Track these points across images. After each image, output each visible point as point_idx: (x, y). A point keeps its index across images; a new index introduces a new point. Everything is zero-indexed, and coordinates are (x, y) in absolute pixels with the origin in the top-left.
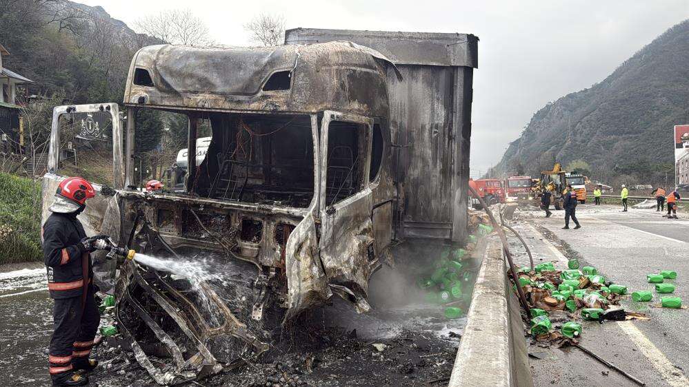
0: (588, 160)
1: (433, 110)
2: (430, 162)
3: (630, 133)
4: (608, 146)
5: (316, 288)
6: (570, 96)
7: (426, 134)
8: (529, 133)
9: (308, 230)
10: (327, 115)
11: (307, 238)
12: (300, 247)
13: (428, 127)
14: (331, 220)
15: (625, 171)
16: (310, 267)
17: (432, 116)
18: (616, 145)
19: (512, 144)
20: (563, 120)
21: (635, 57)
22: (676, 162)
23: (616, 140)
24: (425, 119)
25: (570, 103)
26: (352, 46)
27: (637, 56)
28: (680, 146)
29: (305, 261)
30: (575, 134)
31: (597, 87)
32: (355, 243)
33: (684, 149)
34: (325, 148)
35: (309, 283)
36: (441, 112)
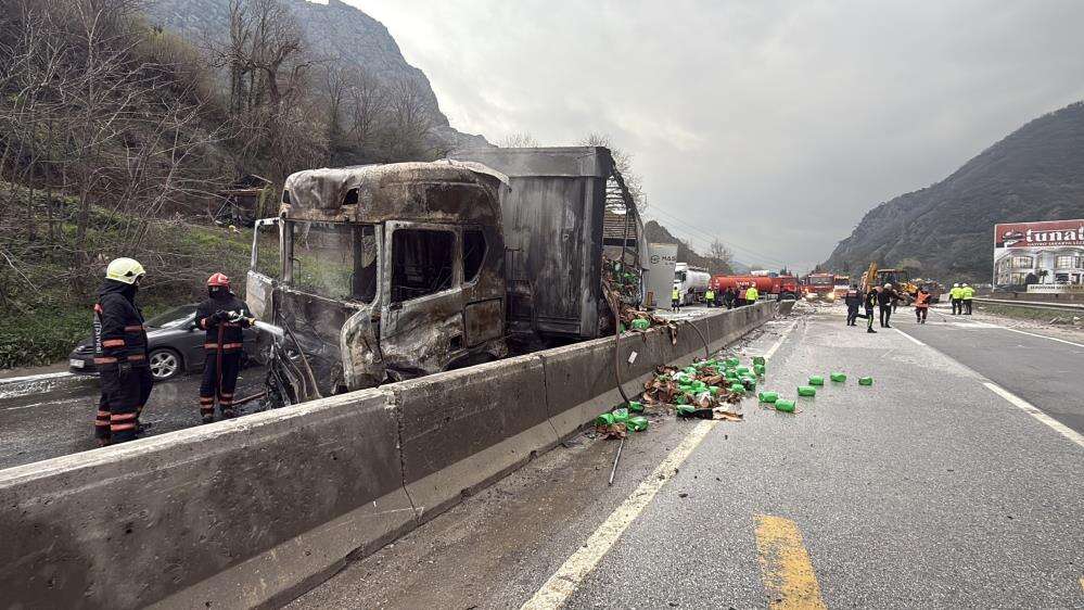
0: (922, 259)
1: (564, 216)
2: (560, 265)
3: (970, 231)
4: (946, 244)
5: (368, 372)
6: (906, 196)
7: (557, 239)
8: (860, 232)
9: (360, 322)
10: (390, 225)
11: (357, 329)
12: (351, 336)
13: (558, 232)
14: (394, 315)
15: (960, 270)
16: (364, 353)
17: (563, 223)
18: (955, 244)
19: (841, 242)
20: (896, 220)
21: (983, 154)
22: (995, 261)
23: (953, 240)
24: (557, 225)
25: (907, 202)
26: (451, 163)
27: (986, 154)
28: (1000, 245)
29: (357, 349)
30: (908, 233)
31: (937, 187)
32: (435, 334)
33: (1006, 248)
34: (388, 253)
35: (362, 366)
36: (571, 218)
